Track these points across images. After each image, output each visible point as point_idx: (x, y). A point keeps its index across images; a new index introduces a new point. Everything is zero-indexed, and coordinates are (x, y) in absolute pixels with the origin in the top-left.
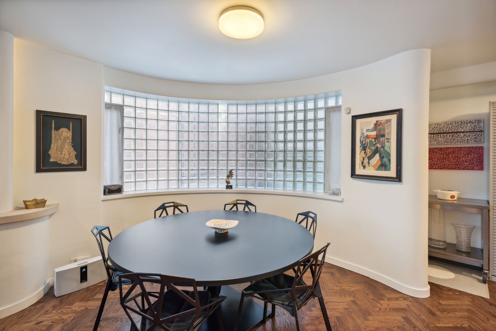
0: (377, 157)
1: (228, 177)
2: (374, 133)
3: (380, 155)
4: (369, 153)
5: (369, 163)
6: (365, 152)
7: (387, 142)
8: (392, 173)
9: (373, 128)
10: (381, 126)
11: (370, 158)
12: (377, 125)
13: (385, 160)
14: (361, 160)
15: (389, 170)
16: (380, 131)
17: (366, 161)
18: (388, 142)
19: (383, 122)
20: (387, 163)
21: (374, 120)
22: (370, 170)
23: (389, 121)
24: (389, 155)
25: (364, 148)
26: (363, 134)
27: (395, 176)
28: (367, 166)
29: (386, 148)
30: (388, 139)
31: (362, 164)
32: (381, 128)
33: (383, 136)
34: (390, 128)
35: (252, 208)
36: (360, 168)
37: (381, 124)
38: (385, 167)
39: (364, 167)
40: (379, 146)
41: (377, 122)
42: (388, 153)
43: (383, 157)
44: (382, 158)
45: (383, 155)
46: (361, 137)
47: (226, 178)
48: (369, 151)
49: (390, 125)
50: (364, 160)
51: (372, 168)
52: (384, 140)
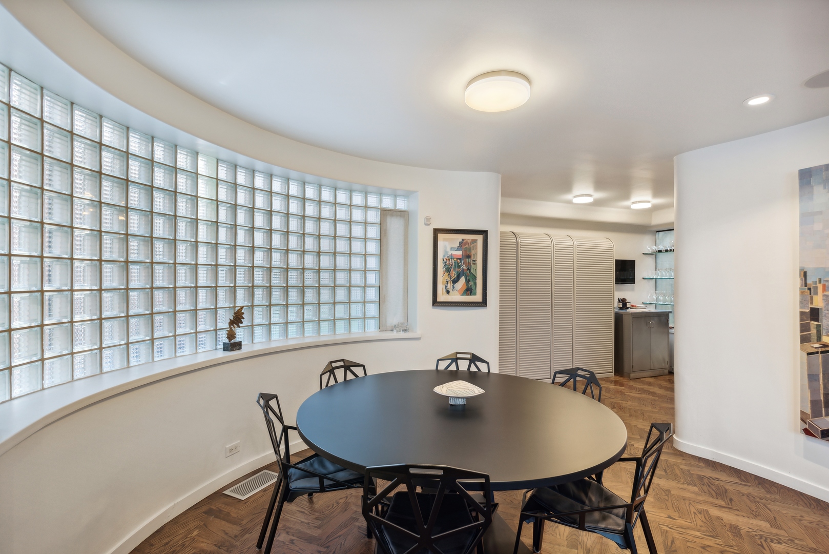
0: (463, 280)
1: (232, 323)
2: (460, 253)
3: (466, 278)
4: (453, 275)
5: (453, 288)
6: (449, 275)
7: (473, 264)
8: (478, 298)
9: (458, 247)
10: (467, 246)
11: (455, 281)
12: (462, 244)
13: (471, 283)
14: (444, 283)
15: (475, 294)
16: (466, 250)
17: (450, 285)
18: (475, 264)
19: (469, 242)
20: (473, 287)
21: (460, 237)
22: (455, 295)
23: (475, 241)
24: (475, 278)
25: (448, 270)
26: (446, 252)
27: (480, 300)
28: (451, 291)
29: (472, 271)
30: (475, 261)
31: (446, 288)
32: (467, 247)
33: (469, 257)
34: (476, 249)
35: (359, 371)
36: (443, 294)
37: (466, 243)
38: (471, 292)
39: (448, 292)
40: (464, 268)
41: (463, 240)
42: (474, 275)
43: (469, 280)
44: (467, 281)
45: (470, 278)
46: (444, 256)
47: (227, 326)
48: (454, 273)
49: (476, 245)
50: (447, 283)
51: (457, 293)
52: (470, 261)
